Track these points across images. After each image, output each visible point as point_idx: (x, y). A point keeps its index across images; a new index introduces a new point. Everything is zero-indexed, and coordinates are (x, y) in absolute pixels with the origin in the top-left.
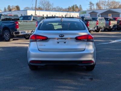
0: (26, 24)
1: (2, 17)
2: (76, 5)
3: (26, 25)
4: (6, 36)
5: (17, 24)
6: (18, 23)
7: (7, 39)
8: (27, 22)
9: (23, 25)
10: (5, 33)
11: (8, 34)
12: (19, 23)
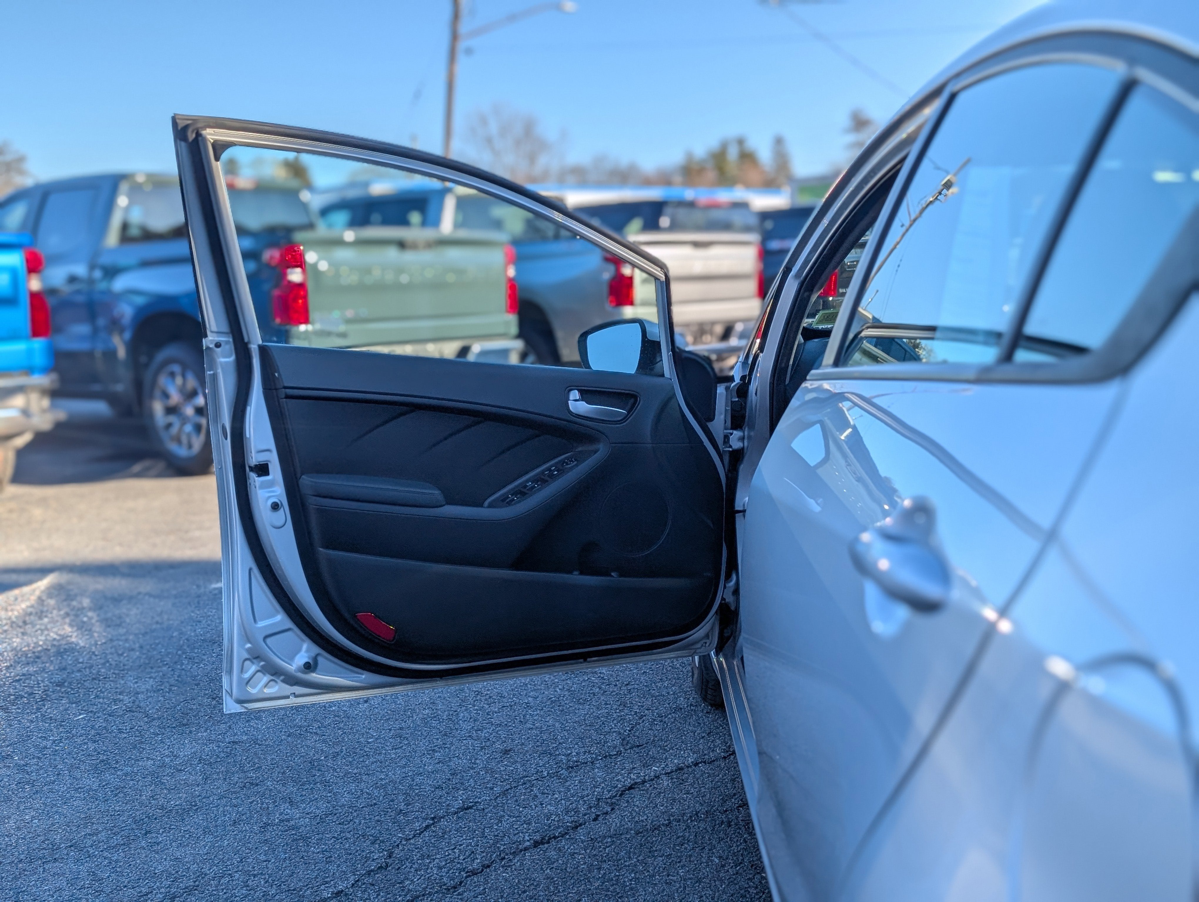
0: (400, 270)
1: (122, 201)
2: (741, 142)
3: (399, 287)
4: (171, 410)
5: (295, 276)
6: (299, 262)
7: (182, 452)
8: (402, 245)
9: (361, 288)
10: (163, 380)
11: (193, 394)
12: (311, 257)
